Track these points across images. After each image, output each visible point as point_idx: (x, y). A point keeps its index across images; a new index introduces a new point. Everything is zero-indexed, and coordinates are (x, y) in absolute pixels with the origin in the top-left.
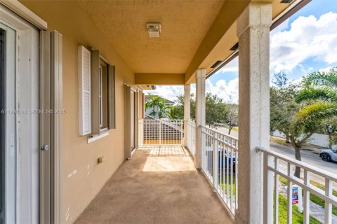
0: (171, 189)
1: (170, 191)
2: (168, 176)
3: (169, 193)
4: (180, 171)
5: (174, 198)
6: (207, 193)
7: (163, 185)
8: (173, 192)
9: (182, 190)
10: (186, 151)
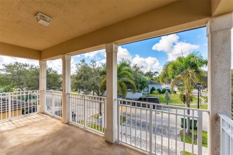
0: (58, 142)
1: (59, 144)
2: (46, 137)
3: (59, 145)
4: (54, 130)
5: (65, 145)
6: (83, 133)
7: (48, 144)
8: (62, 143)
9: (66, 139)
10: (45, 115)
